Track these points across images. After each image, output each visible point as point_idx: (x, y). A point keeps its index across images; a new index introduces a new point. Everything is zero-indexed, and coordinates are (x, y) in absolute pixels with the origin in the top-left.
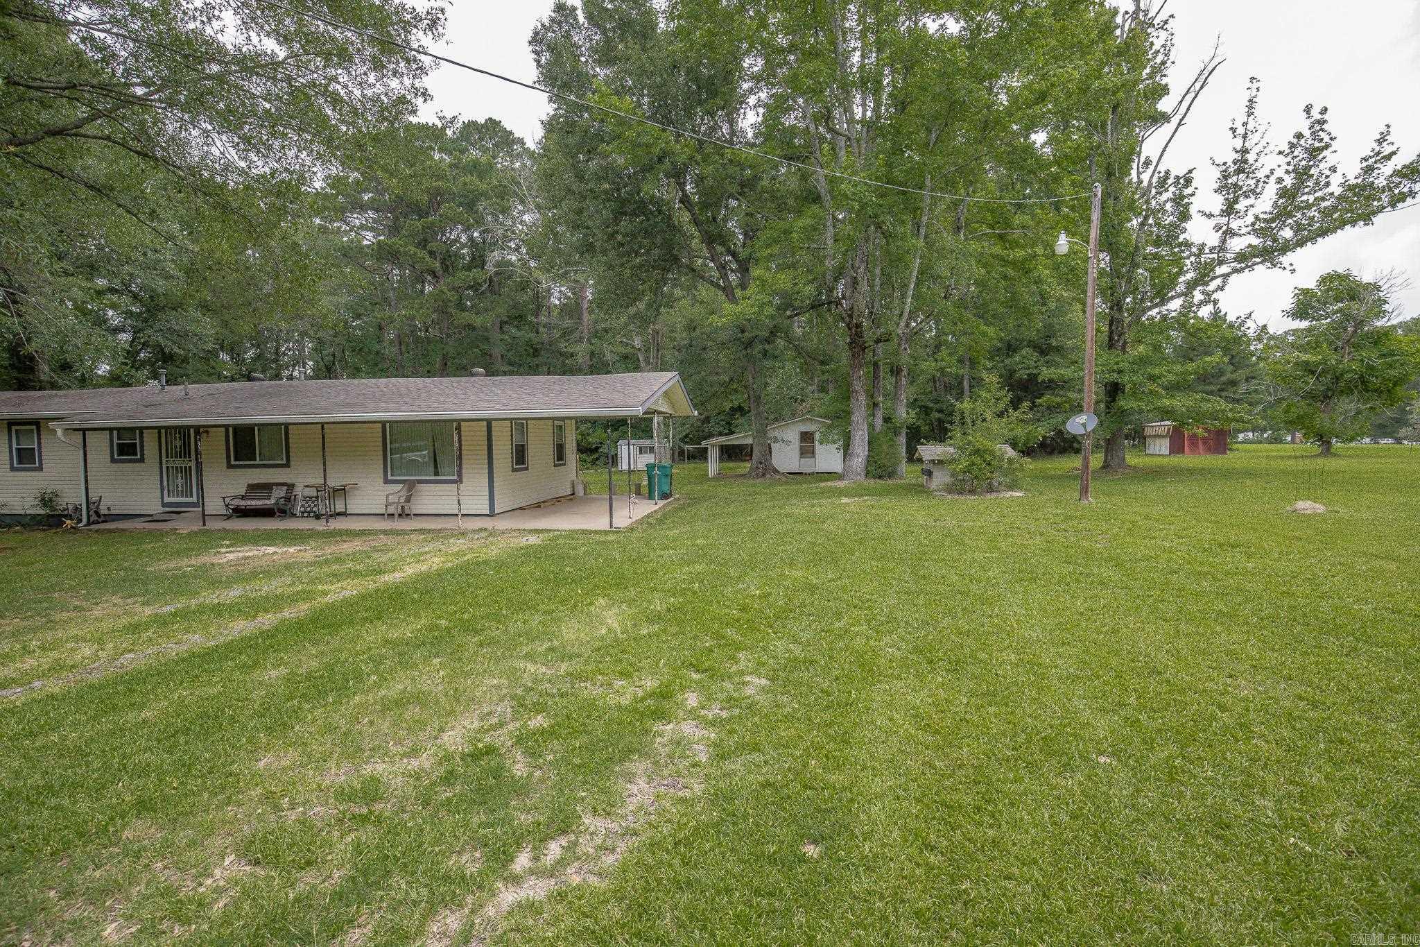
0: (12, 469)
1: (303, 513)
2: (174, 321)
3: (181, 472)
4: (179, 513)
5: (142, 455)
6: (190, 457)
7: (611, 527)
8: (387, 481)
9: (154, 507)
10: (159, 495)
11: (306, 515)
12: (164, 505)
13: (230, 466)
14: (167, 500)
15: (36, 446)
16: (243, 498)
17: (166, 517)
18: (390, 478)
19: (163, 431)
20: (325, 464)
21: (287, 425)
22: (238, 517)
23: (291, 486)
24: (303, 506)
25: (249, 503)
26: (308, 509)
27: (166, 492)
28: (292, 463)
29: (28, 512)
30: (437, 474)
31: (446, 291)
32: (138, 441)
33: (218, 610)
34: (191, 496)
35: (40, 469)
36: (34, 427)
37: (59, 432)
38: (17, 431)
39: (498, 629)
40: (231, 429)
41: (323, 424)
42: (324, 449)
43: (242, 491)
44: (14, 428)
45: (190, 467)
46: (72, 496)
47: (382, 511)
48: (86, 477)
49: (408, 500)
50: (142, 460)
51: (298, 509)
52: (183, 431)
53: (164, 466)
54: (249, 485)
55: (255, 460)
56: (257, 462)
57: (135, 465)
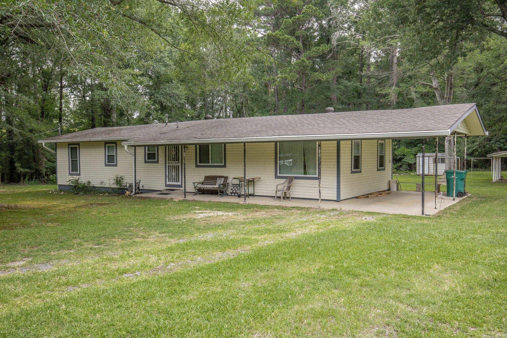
0: (106, 165)
1: (231, 193)
2: (167, 88)
3: (175, 169)
4: (173, 190)
5: (158, 159)
6: (179, 161)
7: (423, 214)
8: (277, 177)
9: (162, 187)
10: (164, 180)
11: (233, 194)
12: (167, 186)
13: (197, 166)
14: (168, 183)
15: (115, 154)
16: (202, 183)
17: (167, 192)
18: (278, 175)
19: (167, 147)
20: (245, 166)
21: (225, 144)
22: (200, 194)
23: (226, 178)
24: (232, 189)
25: (206, 186)
26: (234, 191)
27: (167, 179)
28: (227, 165)
29: (111, 186)
30: (305, 173)
31: (306, 60)
32: (156, 152)
33: (205, 244)
34: (179, 182)
35: (116, 165)
36: (114, 145)
37: (126, 147)
38: (108, 146)
39: (369, 276)
40: (198, 146)
41: (244, 143)
42: (245, 157)
43: (202, 180)
44: (107, 145)
45: (179, 166)
46: (128, 180)
47: (274, 195)
48: (135, 170)
49: (289, 189)
50: (157, 162)
51: (229, 191)
52: (176, 147)
53: (167, 165)
54: (205, 177)
55: (209, 163)
56: (210, 164)
57: (154, 164)
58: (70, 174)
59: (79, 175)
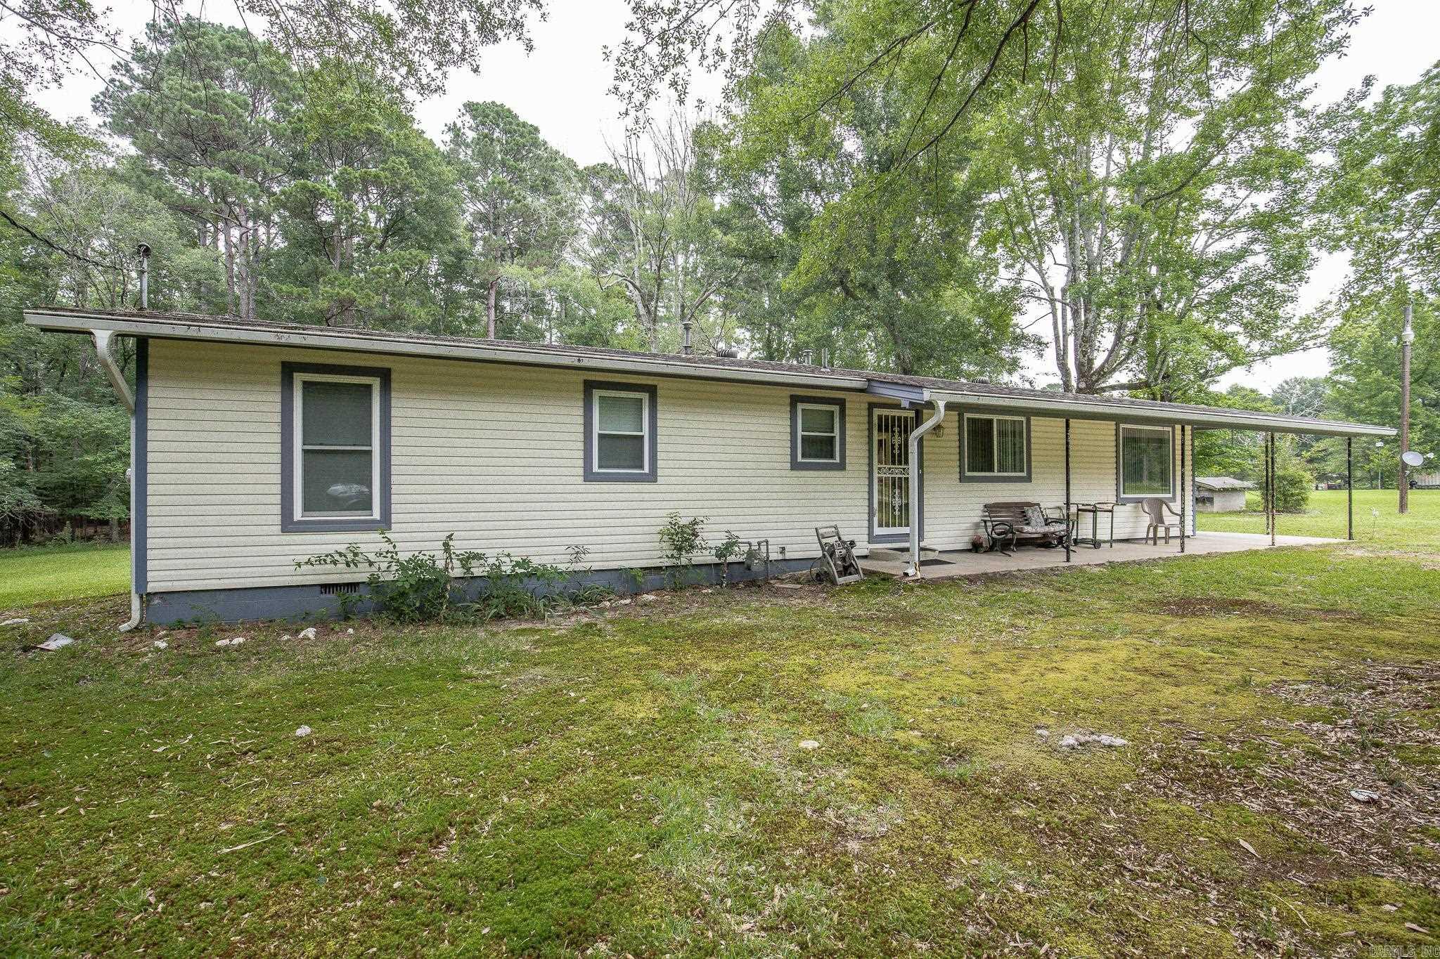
0: (589, 476)
3: (900, 488)
5: (843, 457)
8: (1119, 500)
10: (866, 524)
12: (871, 540)
13: (963, 479)
14: (878, 531)
15: (644, 433)
18: (1122, 495)
27: (876, 519)
28: (1032, 476)
32: (837, 433)
35: (652, 477)
36: (642, 395)
38: (603, 400)
40: (965, 411)
44: (596, 393)
50: (841, 466)
52: (903, 423)
53: (876, 475)
54: (985, 506)
55: (991, 470)
56: (996, 474)
57: (832, 473)
58: (288, 524)
59: (385, 523)
